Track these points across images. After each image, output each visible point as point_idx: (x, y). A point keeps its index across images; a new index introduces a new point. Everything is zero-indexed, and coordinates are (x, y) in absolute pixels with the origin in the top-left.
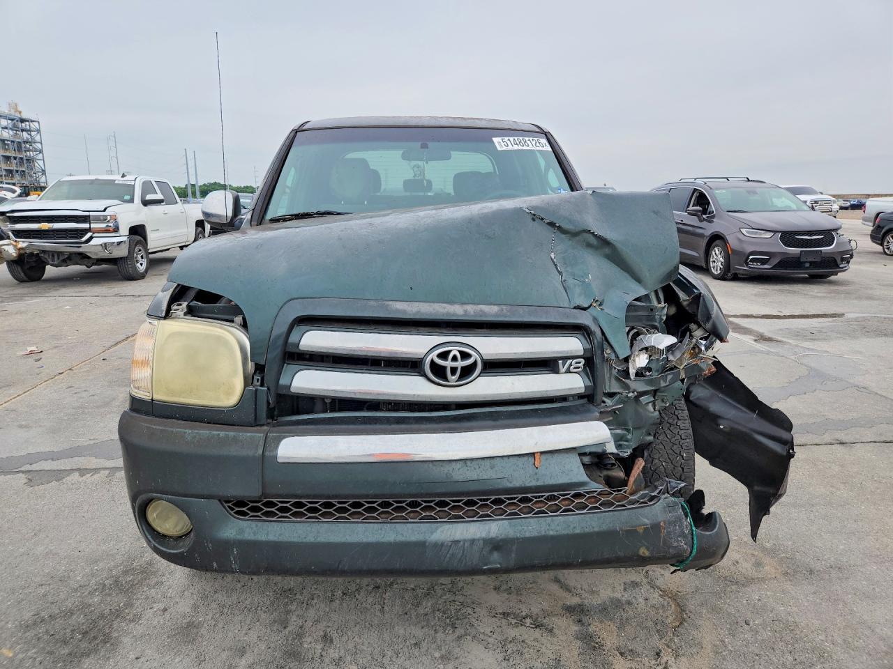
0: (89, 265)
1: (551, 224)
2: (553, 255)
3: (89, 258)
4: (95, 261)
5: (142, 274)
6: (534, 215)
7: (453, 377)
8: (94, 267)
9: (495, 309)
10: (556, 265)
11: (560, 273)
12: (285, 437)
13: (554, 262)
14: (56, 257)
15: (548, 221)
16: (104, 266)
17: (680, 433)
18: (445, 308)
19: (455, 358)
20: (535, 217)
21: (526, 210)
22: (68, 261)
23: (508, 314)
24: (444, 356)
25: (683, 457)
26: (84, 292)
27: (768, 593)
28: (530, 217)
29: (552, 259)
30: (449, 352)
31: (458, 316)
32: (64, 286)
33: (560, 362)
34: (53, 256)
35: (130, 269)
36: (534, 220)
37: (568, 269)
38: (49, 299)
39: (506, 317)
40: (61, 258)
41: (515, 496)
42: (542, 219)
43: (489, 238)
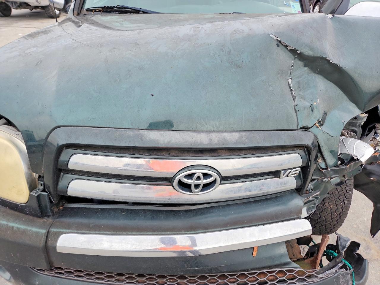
0: (31, 9)
1: (294, 52)
2: (290, 81)
3: (30, 6)
4: (34, 7)
5: (58, 15)
6: (280, 42)
7: (196, 190)
8: (34, 10)
9: (236, 135)
10: (291, 90)
11: (294, 98)
12: (63, 233)
13: (290, 87)
14: (14, 4)
15: (292, 48)
16: (38, 10)
17: (346, 189)
18: (192, 137)
19: (198, 178)
20: (279, 44)
21: (273, 36)
22: (21, 7)
23: (247, 141)
24: (190, 176)
25: (344, 203)
26: (30, 24)
27: (372, 272)
28: (275, 43)
29: (289, 84)
30: (194, 174)
31: (204, 145)
32: (21, 20)
33: (282, 172)
34: (12, 4)
35: (51, 12)
36: (278, 46)
37: (301, 93)
38: (12, 28)
39: (244, 144)
40: (17, 5)
41: (236, 273)
42: (287, 46)
43: (238, 67)
